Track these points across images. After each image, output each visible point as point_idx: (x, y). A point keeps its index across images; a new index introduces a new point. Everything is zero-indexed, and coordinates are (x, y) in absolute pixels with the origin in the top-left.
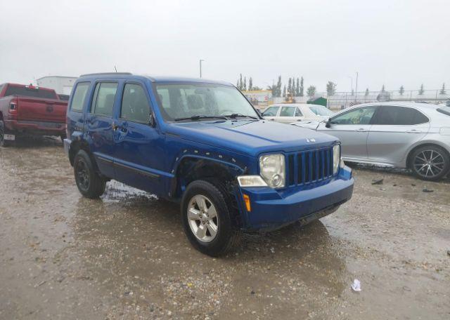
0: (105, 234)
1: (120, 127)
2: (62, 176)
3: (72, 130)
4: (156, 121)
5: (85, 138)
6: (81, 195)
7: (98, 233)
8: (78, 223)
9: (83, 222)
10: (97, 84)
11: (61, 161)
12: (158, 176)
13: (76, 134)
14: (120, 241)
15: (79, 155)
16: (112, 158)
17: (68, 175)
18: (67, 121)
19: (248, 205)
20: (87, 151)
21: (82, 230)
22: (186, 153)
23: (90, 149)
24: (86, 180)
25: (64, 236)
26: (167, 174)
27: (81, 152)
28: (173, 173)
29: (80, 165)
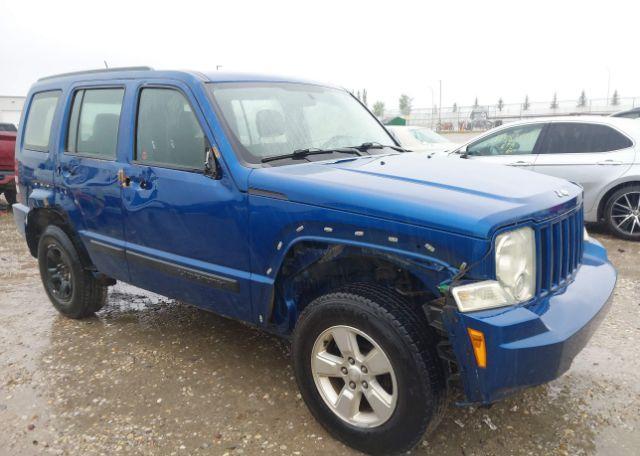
0: (125, 411)
1: (136, 180)
2: (15, 271)
3: (28, 185)
4: (223, 165)
5: (58, 201)
6: (58, 313)
7: (107, 409)
8: (59, 384)
9: (71, 380)
10: (75, 92)
11: (8, 239)
12: (234, 281)
13: (38, 194)
14: (162, 429)
15: (48, 236)
16: (121, 243)
17: (24, 268)
18: (16, 168)
19: (481, 353)
20: (65, 228)
21: (70, 405)
22: (302, 233)
23: (70, 223)
24: (64, 283)
25: (32, 428)
26: (256, 278)
27: (51, 230)
28: (270, 276)
29: (50, 254)
